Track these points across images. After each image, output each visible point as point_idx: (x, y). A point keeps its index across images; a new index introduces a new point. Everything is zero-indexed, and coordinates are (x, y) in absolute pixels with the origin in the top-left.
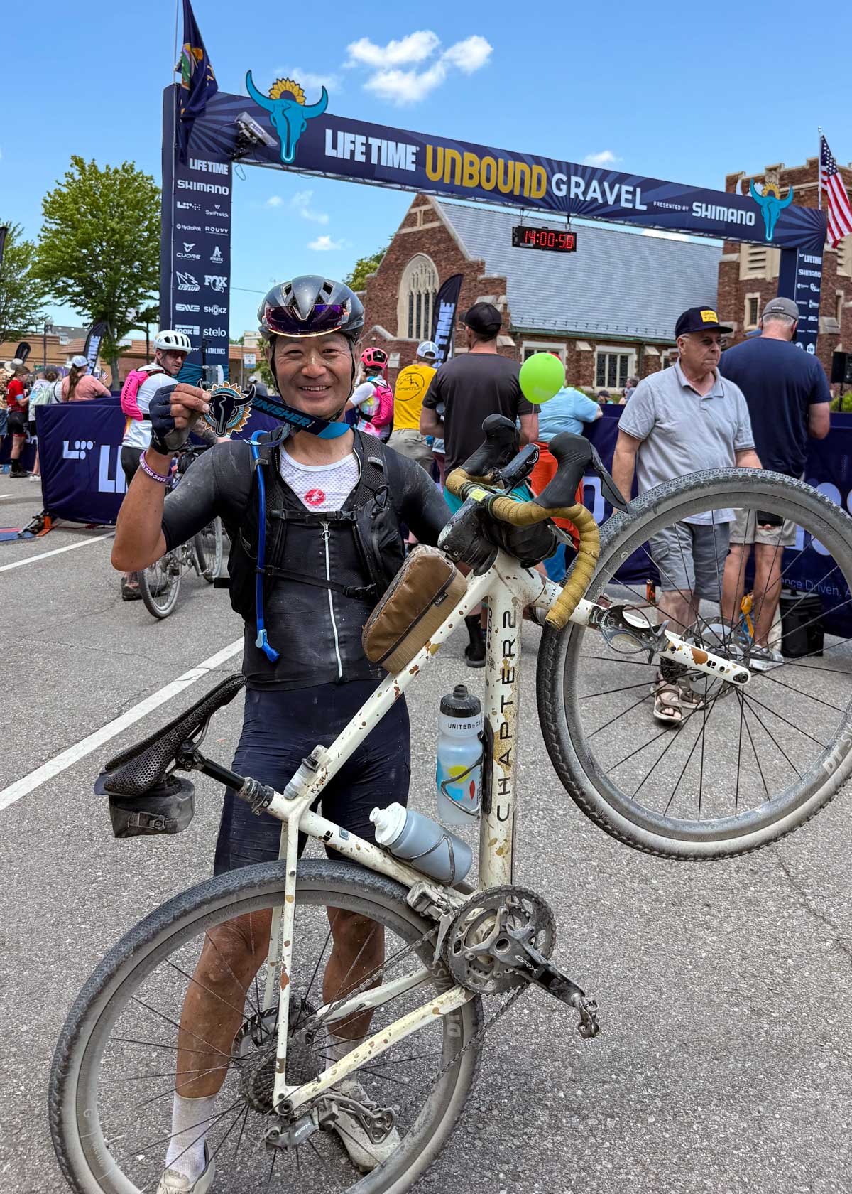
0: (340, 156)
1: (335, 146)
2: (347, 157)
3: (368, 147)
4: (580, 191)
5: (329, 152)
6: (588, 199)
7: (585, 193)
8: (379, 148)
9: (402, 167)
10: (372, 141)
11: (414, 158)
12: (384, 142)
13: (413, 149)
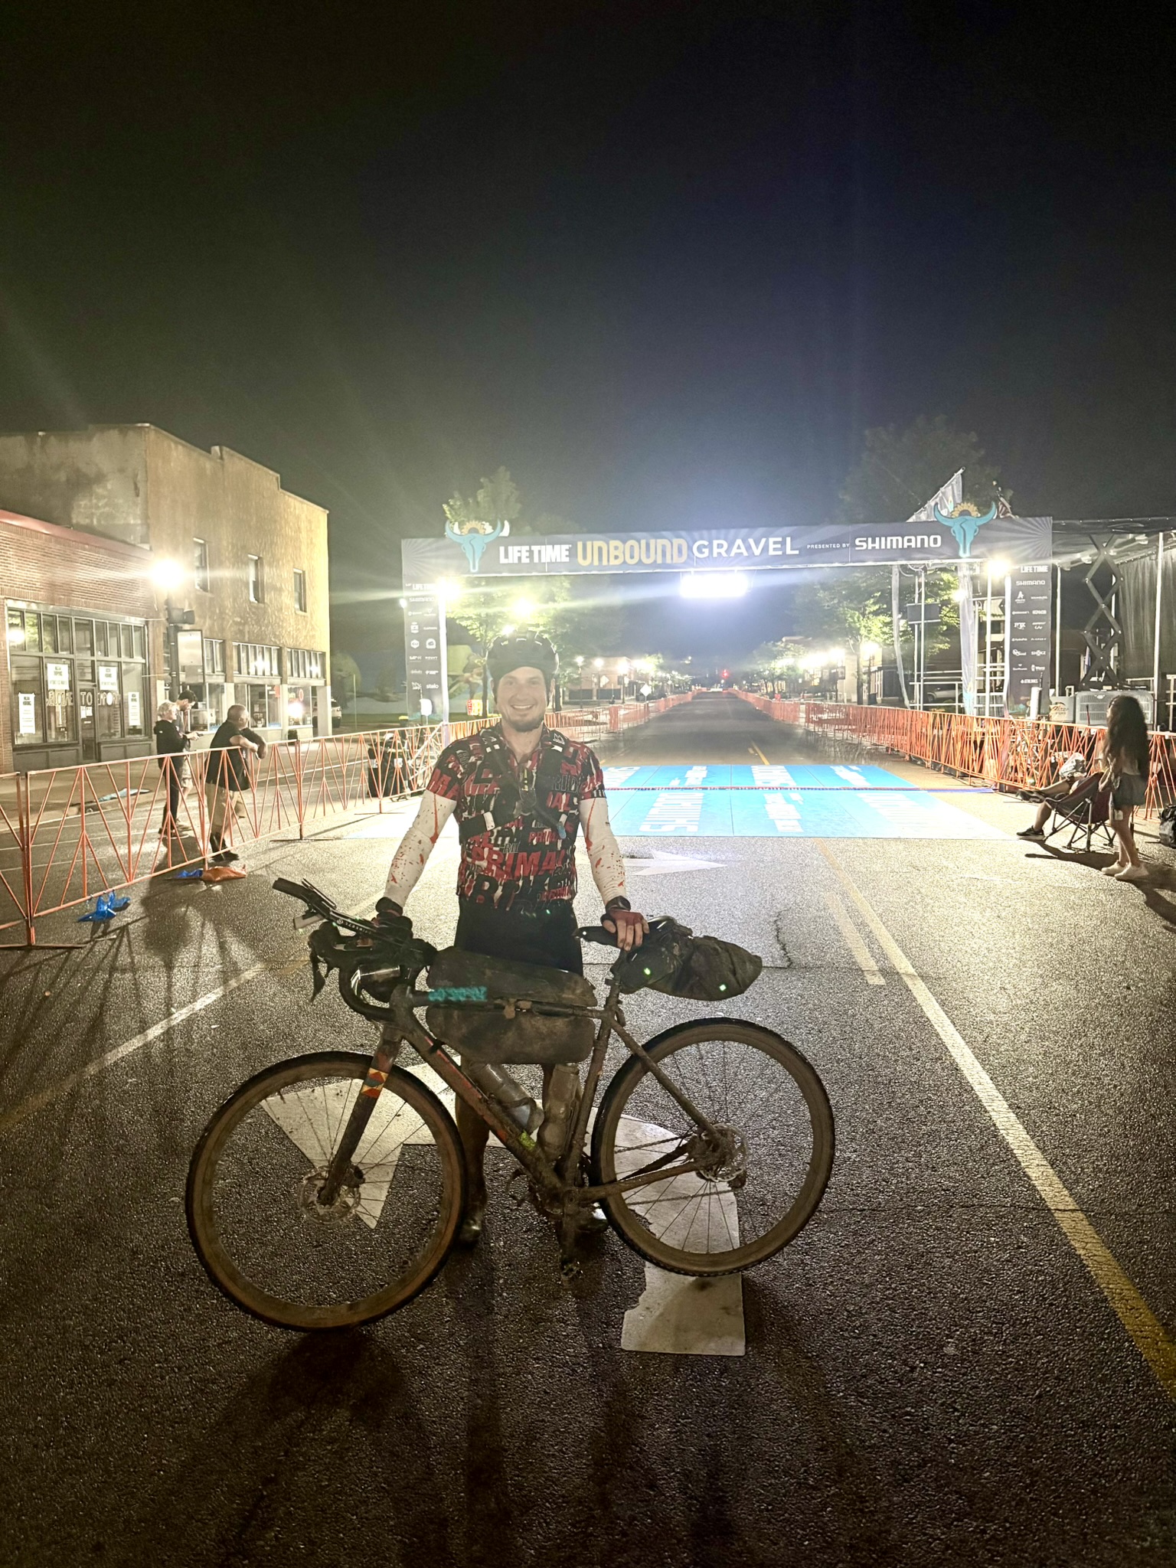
0: (511, 562)
1: (506, 556)
2: (516, 561)
3: (531, 552)
4: (723, 551)
5: (503, 560)
6: (732, 554)
7: (728, 551)
8: (540, 551)
9: (559, 560)
10: (533, 548)
11: (567, 553)
12: (543, 547)
13: (567, 547)
